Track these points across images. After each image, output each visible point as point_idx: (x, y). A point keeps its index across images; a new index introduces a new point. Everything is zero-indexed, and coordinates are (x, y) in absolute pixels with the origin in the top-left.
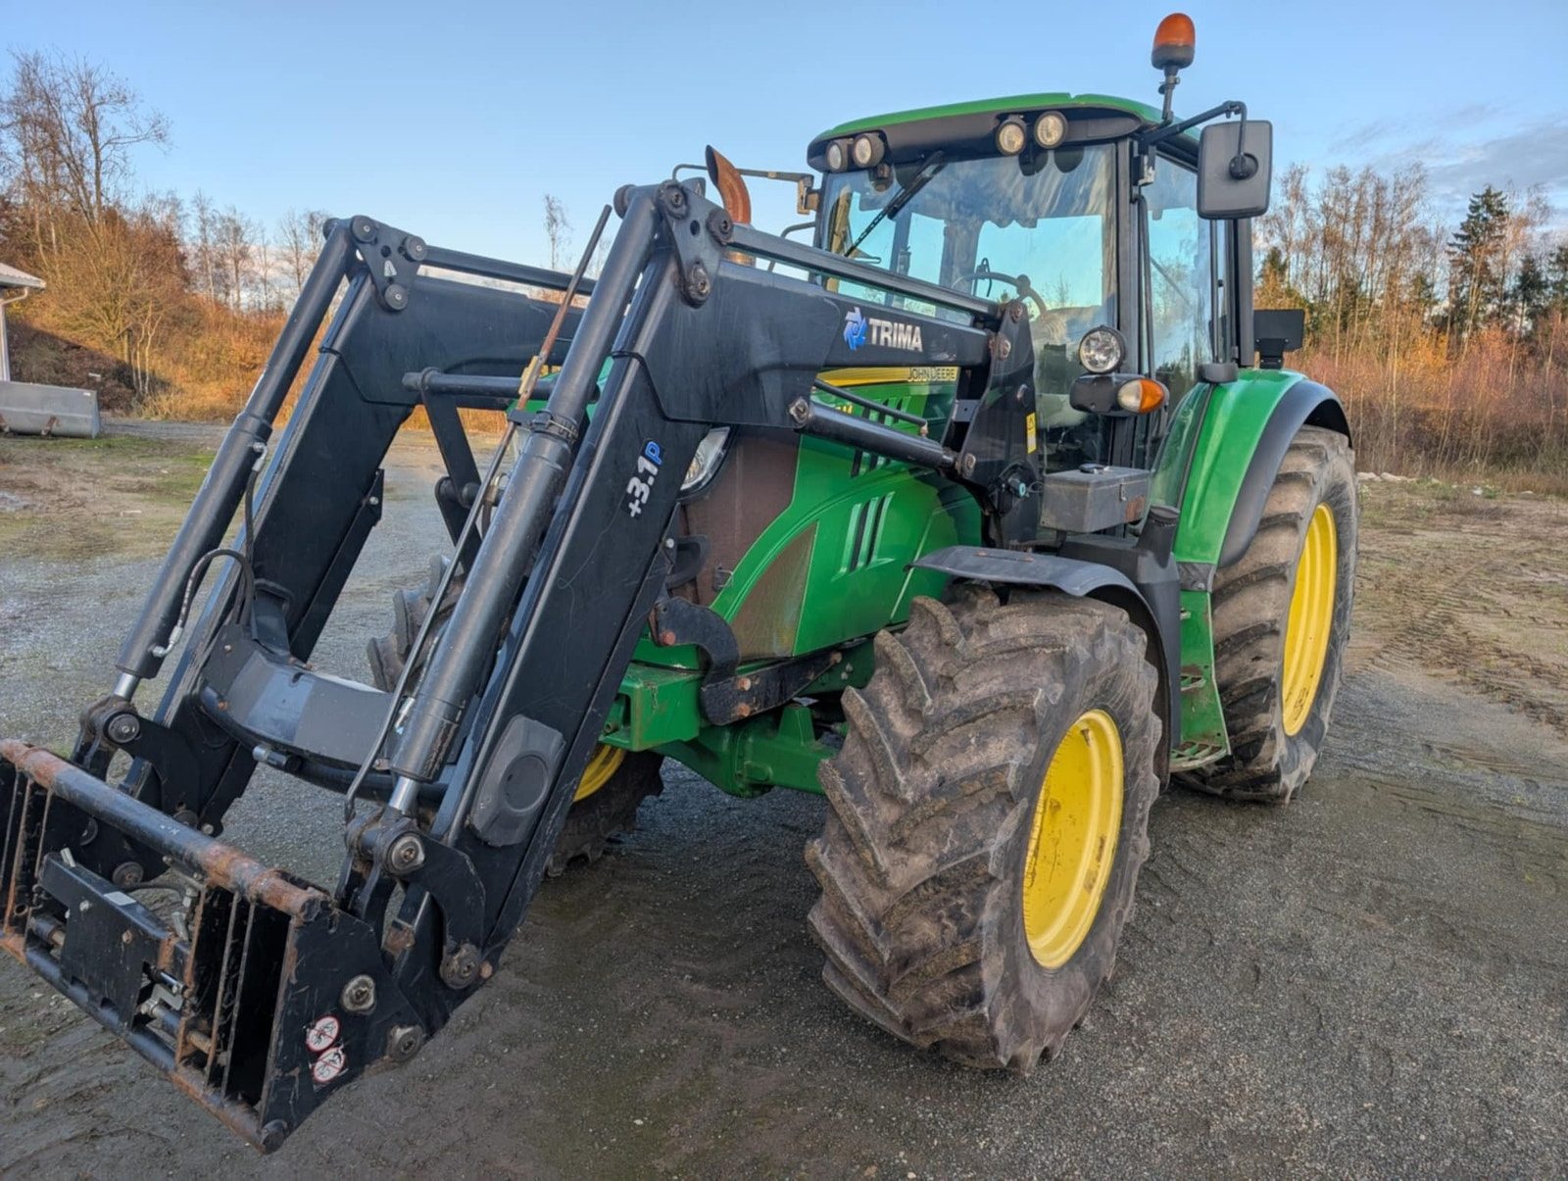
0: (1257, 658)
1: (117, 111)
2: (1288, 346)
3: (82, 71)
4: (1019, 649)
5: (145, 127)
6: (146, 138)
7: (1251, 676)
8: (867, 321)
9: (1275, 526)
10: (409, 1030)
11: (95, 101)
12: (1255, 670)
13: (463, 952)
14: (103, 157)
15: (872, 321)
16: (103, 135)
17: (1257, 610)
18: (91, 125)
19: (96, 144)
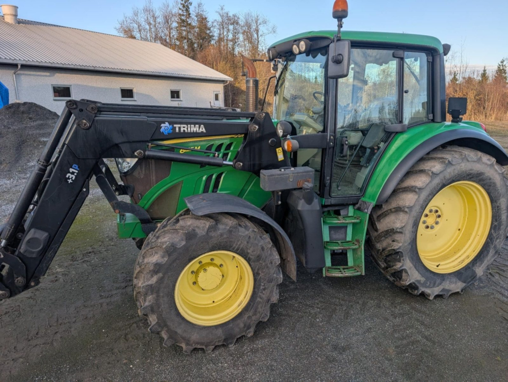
0: (393, 241)
1: (264, 26)
2: (461, 113)
3: (256, 16)
4: (175, 229)
5: (271, 29)
6: (271, 33)
7: (392, 247)
8: (173, 126)
9: (407, 191)
10: (3, 292)
11: (258, 24)
12: (393, 246)
13: (19, 279)
14: (259, 40)
15: (175, 126)
16: (260, 33)
17: (394, 223)
18: (257, 31)
19: (258, 36)
